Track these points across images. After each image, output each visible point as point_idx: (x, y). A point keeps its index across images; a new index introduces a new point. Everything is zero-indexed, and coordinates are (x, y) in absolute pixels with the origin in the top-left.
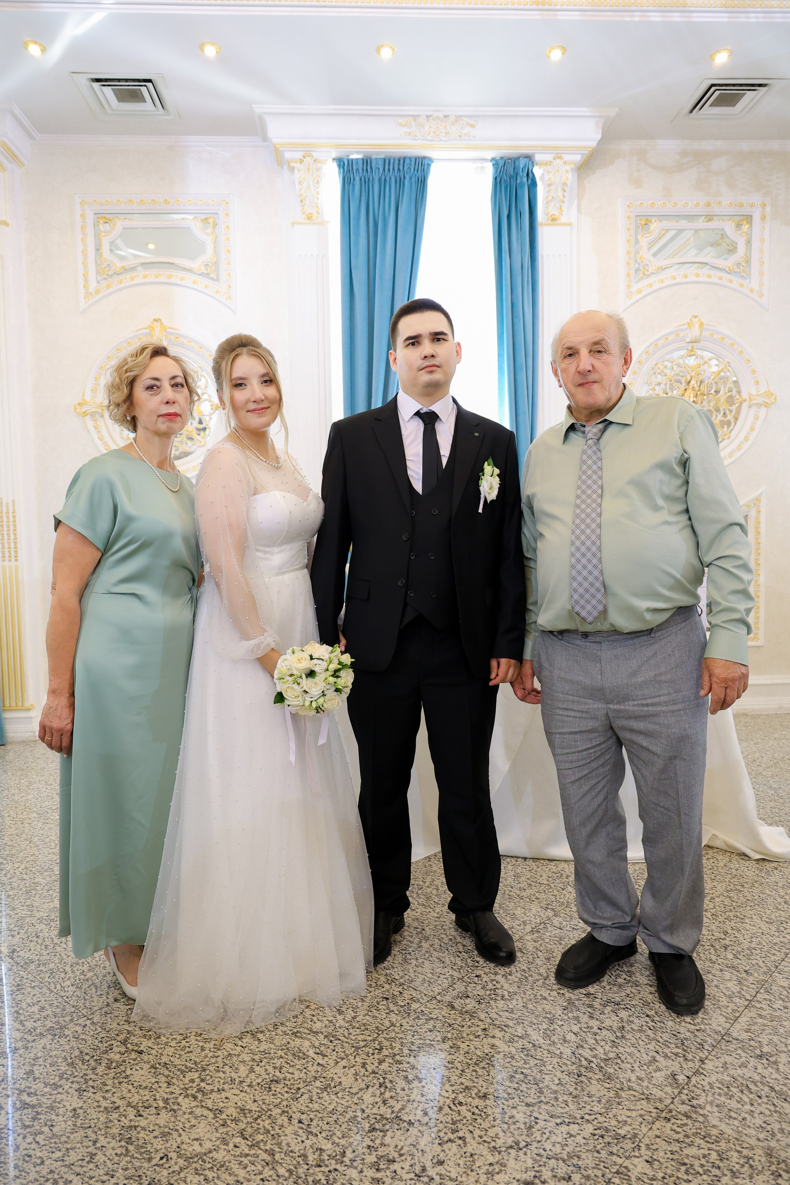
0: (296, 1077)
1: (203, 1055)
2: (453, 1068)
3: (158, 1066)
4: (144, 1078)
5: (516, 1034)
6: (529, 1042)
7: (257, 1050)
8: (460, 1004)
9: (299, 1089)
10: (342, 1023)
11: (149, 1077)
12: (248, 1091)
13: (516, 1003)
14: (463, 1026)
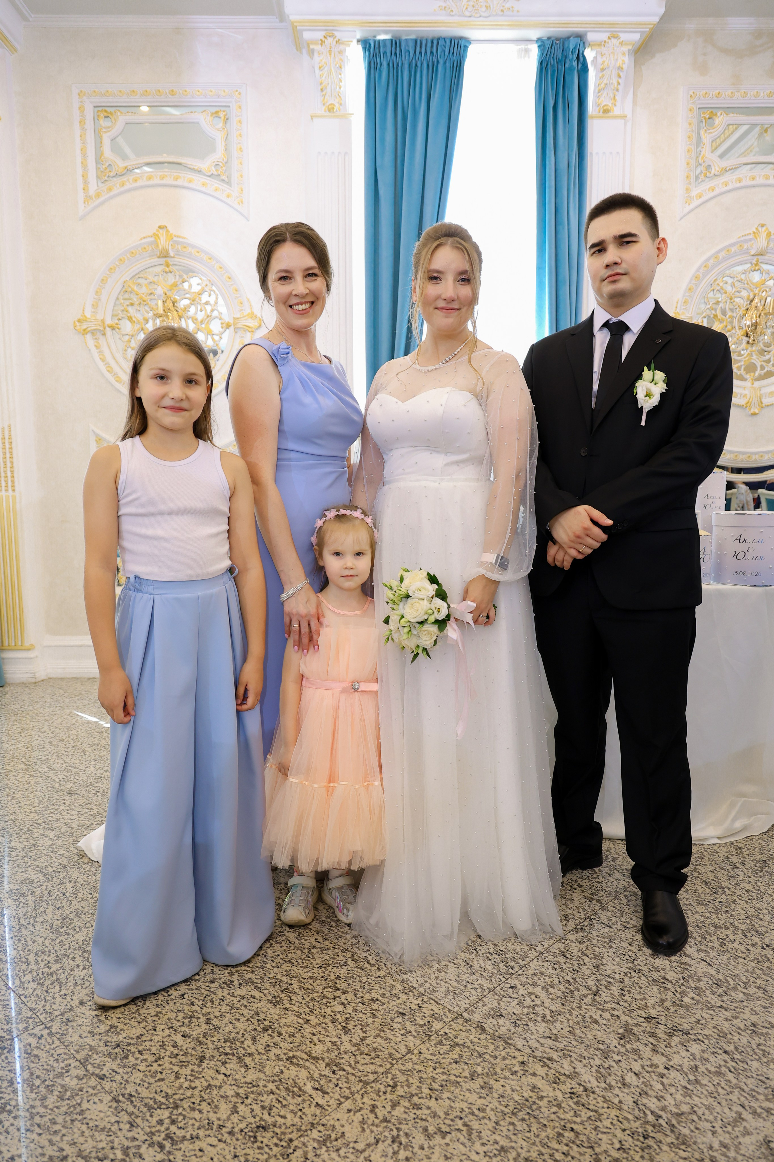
0: (289, 1122)
1: (177, 1085)
2: (484, 1118)
3: (121, 1098)
4: (102, 1115)
5: (562, 1072)
6: (580, 1084)
7: (243, 1080)
8: (491, 1026)
9: (291, 1140)
10: (346, 1046)
11: (109, 1113)
12: (228, 1141)
13: (560, 1027)
14: (496, 1057)
